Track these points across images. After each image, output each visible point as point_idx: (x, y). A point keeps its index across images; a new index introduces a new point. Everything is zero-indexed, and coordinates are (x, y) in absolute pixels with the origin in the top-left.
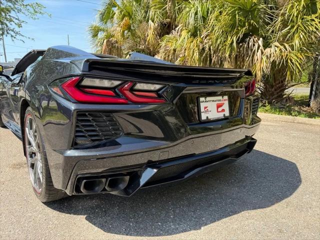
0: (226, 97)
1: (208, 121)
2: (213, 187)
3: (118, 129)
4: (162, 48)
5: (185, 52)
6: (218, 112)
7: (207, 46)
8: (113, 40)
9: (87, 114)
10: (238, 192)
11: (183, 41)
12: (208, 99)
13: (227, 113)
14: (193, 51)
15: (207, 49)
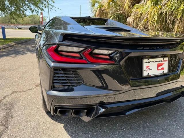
0: (166, 59)
1: (149, 77)
2: (151, 117)
3: (81, 80)
4: (133, 13)
5: (147, 16)
6: (158, 69)
7: (165, 11)
8: (103, 8)
9: (60, 69)
10: (169, 125)
11: (147, 8)
12: (151, 60)
13: (166, 71)
14: (154, 15)
15: (164, 13)
